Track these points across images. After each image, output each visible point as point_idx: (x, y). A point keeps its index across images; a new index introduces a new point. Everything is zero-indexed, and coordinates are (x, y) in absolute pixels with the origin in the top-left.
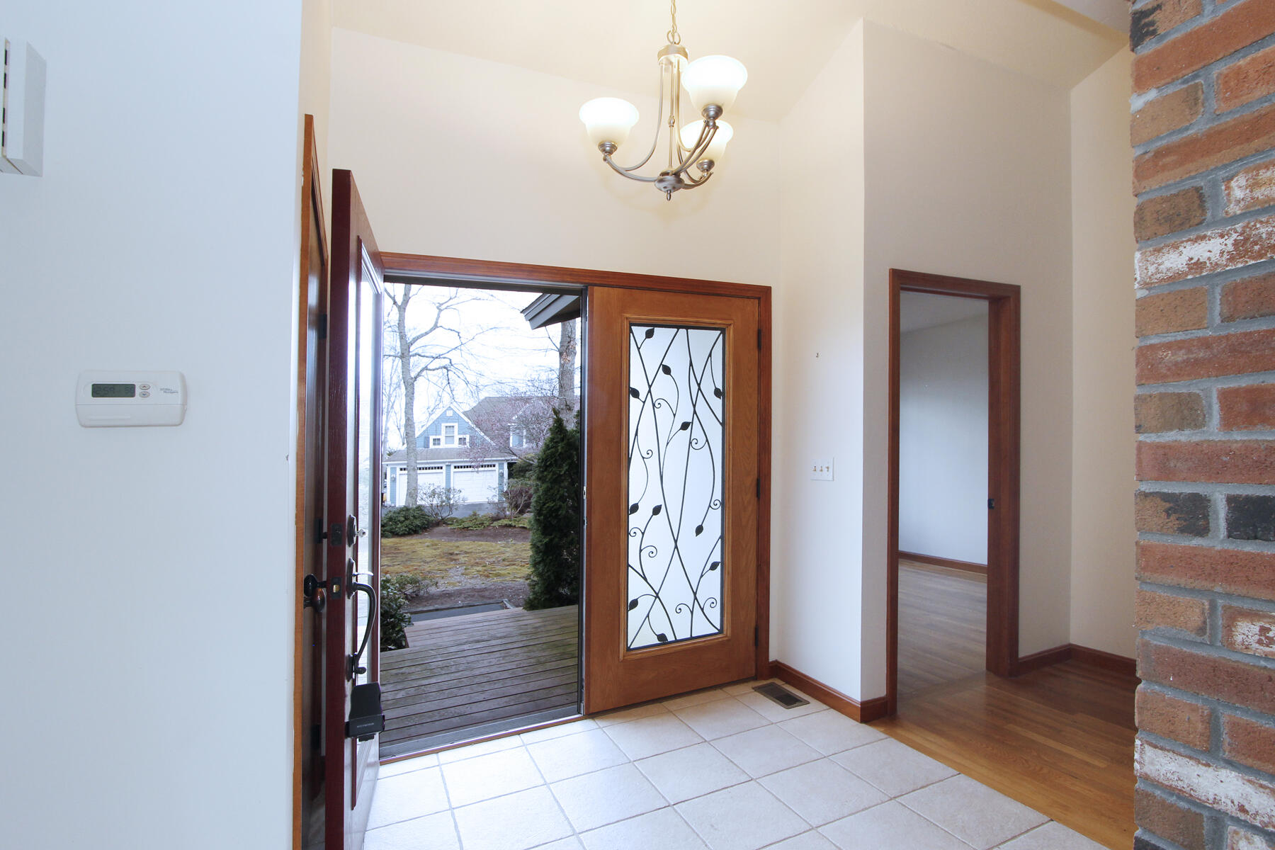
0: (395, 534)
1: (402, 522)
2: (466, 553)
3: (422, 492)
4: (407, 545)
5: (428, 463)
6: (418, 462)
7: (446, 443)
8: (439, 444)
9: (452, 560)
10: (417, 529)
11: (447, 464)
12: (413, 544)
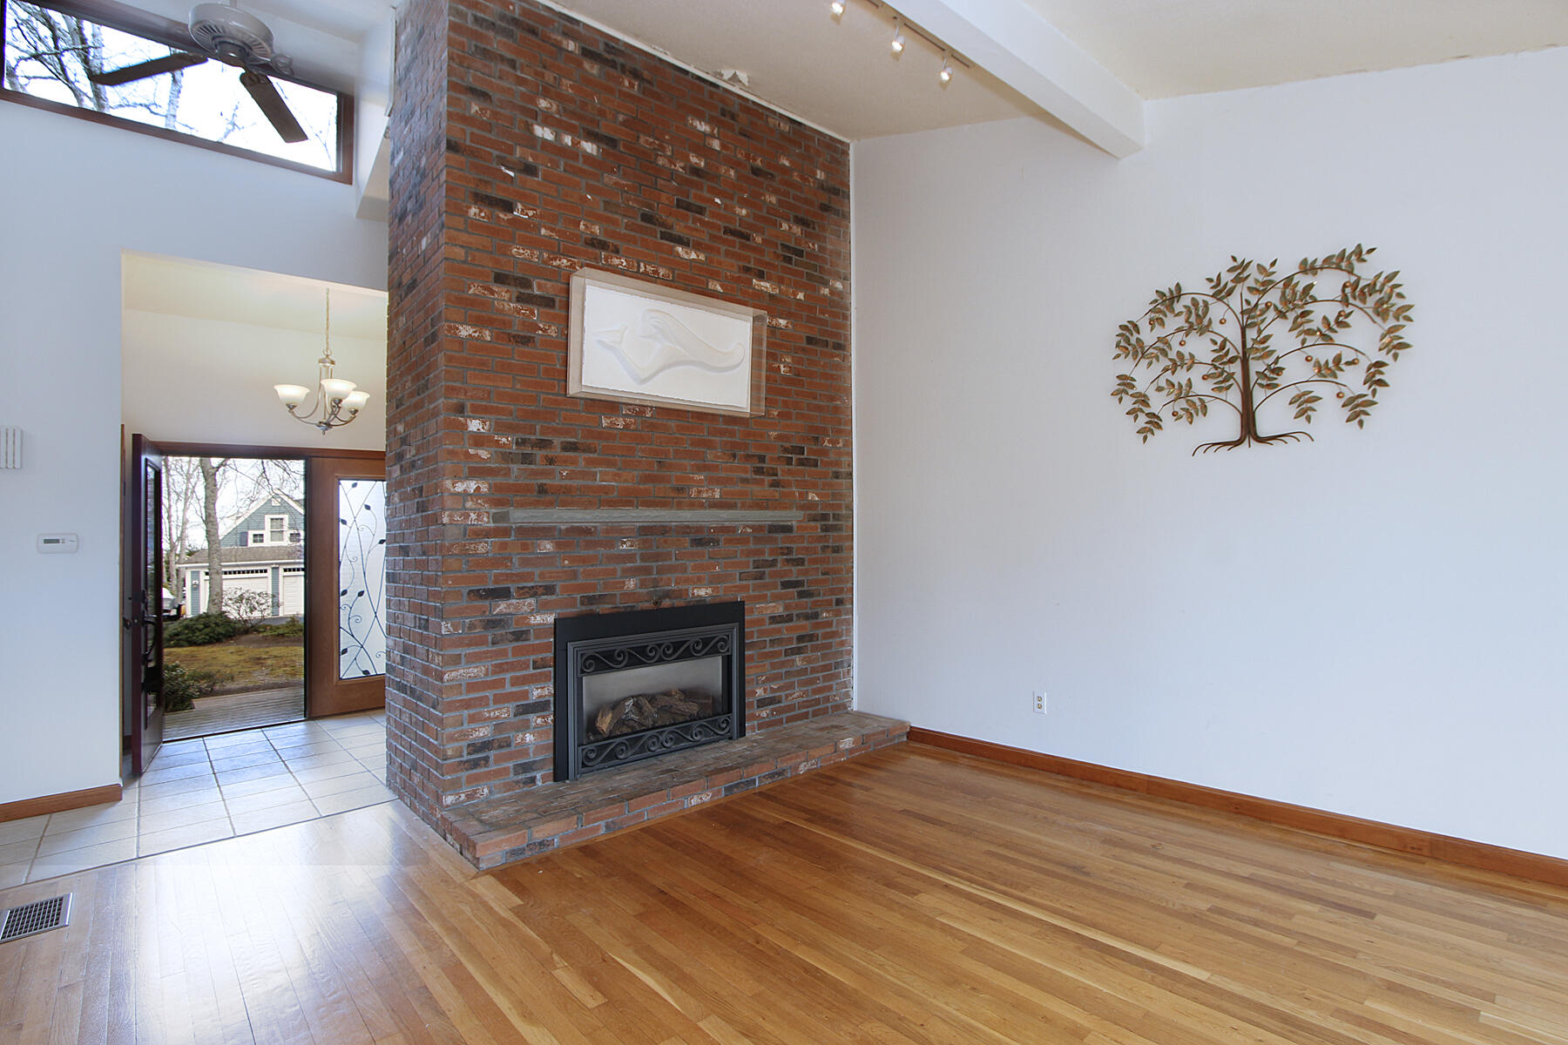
0: (192, 643)
1: (200, 630)
2: (275, 657)
3: (226, 597)
4: (207, 652)
5: (237, 566)
6: (223, 564)
7: (272, 540)
8: (262, 541)
9: (258, 664)
10: (221, 637)
11: (274, 566)
12: (213, 652)
